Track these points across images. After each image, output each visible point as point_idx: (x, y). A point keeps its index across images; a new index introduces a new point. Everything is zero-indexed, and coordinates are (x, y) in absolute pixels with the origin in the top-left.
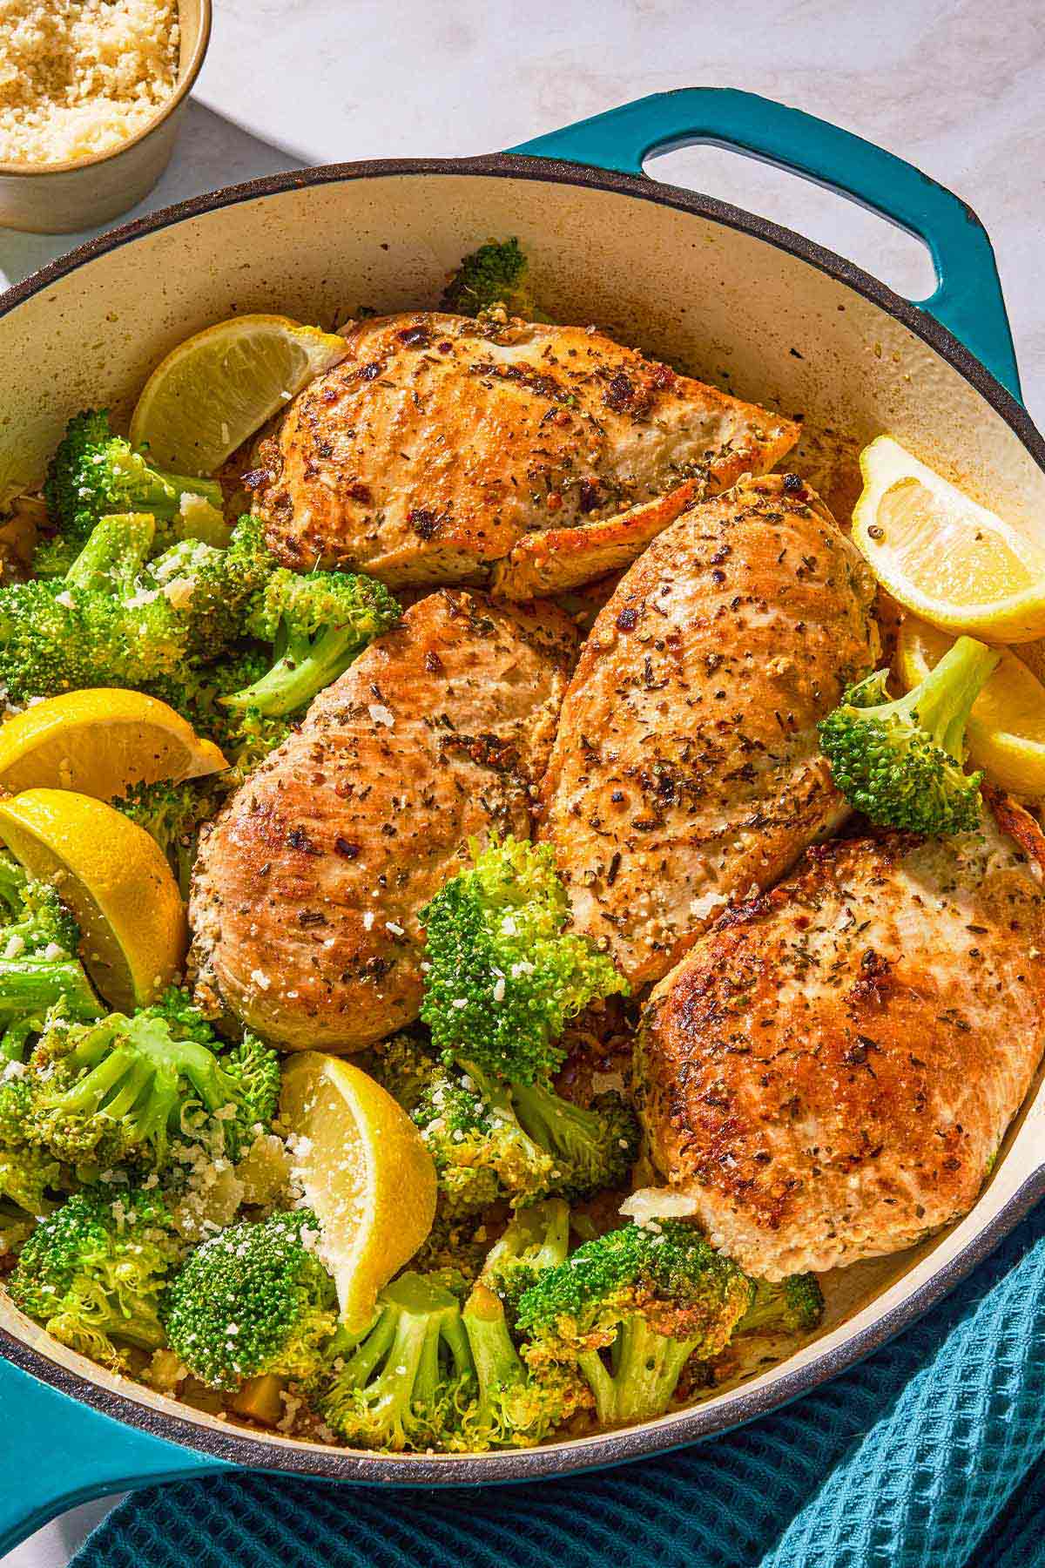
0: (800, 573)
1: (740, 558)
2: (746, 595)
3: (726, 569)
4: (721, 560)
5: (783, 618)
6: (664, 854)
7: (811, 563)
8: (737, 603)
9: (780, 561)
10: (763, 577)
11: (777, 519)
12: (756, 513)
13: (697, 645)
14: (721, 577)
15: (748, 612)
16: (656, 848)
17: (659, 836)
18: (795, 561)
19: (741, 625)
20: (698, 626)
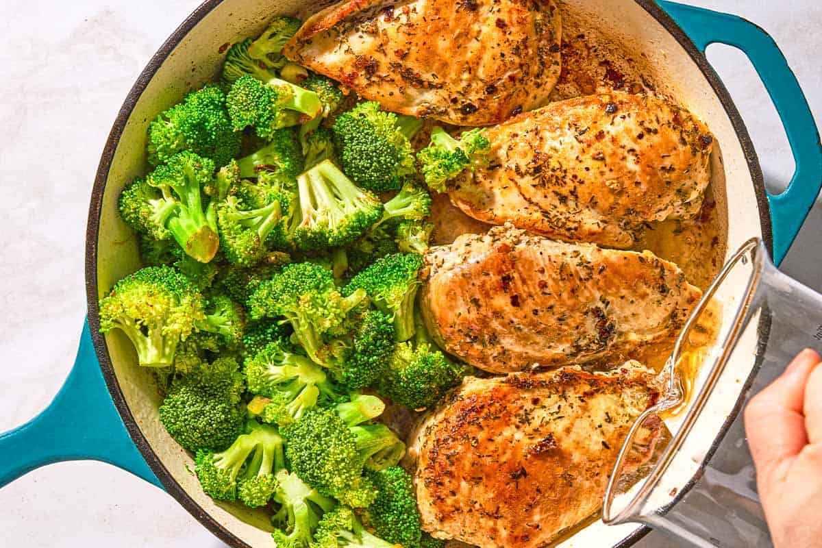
0: (663, 168)
1: (655, 139)
2: (638, 153)
3: (646, 136)
4: (649, 131)
5: (637, 174)
6: (512, 184)
7: (672, 169)
8: (633, 150)
9: (663, 157)
10: (652, 155)
11: (684, 142)
12: (681, 132)
13: (606, 147)
14: (641, 136)
15: (631, 158)
16: (512, 180)
17: (517, 178)
18: (667, 163)
19: (624, 158)
20: (614, 140)
